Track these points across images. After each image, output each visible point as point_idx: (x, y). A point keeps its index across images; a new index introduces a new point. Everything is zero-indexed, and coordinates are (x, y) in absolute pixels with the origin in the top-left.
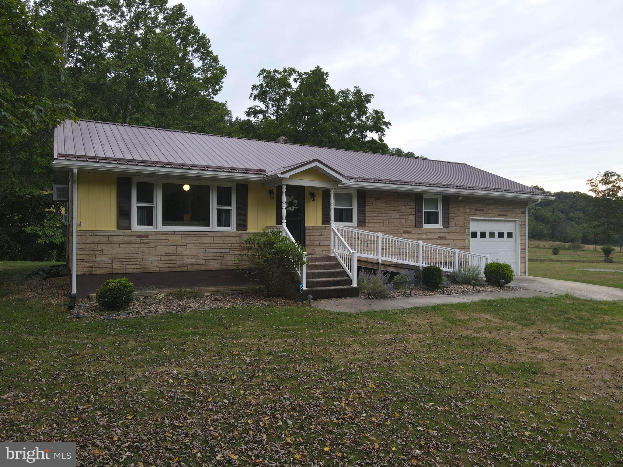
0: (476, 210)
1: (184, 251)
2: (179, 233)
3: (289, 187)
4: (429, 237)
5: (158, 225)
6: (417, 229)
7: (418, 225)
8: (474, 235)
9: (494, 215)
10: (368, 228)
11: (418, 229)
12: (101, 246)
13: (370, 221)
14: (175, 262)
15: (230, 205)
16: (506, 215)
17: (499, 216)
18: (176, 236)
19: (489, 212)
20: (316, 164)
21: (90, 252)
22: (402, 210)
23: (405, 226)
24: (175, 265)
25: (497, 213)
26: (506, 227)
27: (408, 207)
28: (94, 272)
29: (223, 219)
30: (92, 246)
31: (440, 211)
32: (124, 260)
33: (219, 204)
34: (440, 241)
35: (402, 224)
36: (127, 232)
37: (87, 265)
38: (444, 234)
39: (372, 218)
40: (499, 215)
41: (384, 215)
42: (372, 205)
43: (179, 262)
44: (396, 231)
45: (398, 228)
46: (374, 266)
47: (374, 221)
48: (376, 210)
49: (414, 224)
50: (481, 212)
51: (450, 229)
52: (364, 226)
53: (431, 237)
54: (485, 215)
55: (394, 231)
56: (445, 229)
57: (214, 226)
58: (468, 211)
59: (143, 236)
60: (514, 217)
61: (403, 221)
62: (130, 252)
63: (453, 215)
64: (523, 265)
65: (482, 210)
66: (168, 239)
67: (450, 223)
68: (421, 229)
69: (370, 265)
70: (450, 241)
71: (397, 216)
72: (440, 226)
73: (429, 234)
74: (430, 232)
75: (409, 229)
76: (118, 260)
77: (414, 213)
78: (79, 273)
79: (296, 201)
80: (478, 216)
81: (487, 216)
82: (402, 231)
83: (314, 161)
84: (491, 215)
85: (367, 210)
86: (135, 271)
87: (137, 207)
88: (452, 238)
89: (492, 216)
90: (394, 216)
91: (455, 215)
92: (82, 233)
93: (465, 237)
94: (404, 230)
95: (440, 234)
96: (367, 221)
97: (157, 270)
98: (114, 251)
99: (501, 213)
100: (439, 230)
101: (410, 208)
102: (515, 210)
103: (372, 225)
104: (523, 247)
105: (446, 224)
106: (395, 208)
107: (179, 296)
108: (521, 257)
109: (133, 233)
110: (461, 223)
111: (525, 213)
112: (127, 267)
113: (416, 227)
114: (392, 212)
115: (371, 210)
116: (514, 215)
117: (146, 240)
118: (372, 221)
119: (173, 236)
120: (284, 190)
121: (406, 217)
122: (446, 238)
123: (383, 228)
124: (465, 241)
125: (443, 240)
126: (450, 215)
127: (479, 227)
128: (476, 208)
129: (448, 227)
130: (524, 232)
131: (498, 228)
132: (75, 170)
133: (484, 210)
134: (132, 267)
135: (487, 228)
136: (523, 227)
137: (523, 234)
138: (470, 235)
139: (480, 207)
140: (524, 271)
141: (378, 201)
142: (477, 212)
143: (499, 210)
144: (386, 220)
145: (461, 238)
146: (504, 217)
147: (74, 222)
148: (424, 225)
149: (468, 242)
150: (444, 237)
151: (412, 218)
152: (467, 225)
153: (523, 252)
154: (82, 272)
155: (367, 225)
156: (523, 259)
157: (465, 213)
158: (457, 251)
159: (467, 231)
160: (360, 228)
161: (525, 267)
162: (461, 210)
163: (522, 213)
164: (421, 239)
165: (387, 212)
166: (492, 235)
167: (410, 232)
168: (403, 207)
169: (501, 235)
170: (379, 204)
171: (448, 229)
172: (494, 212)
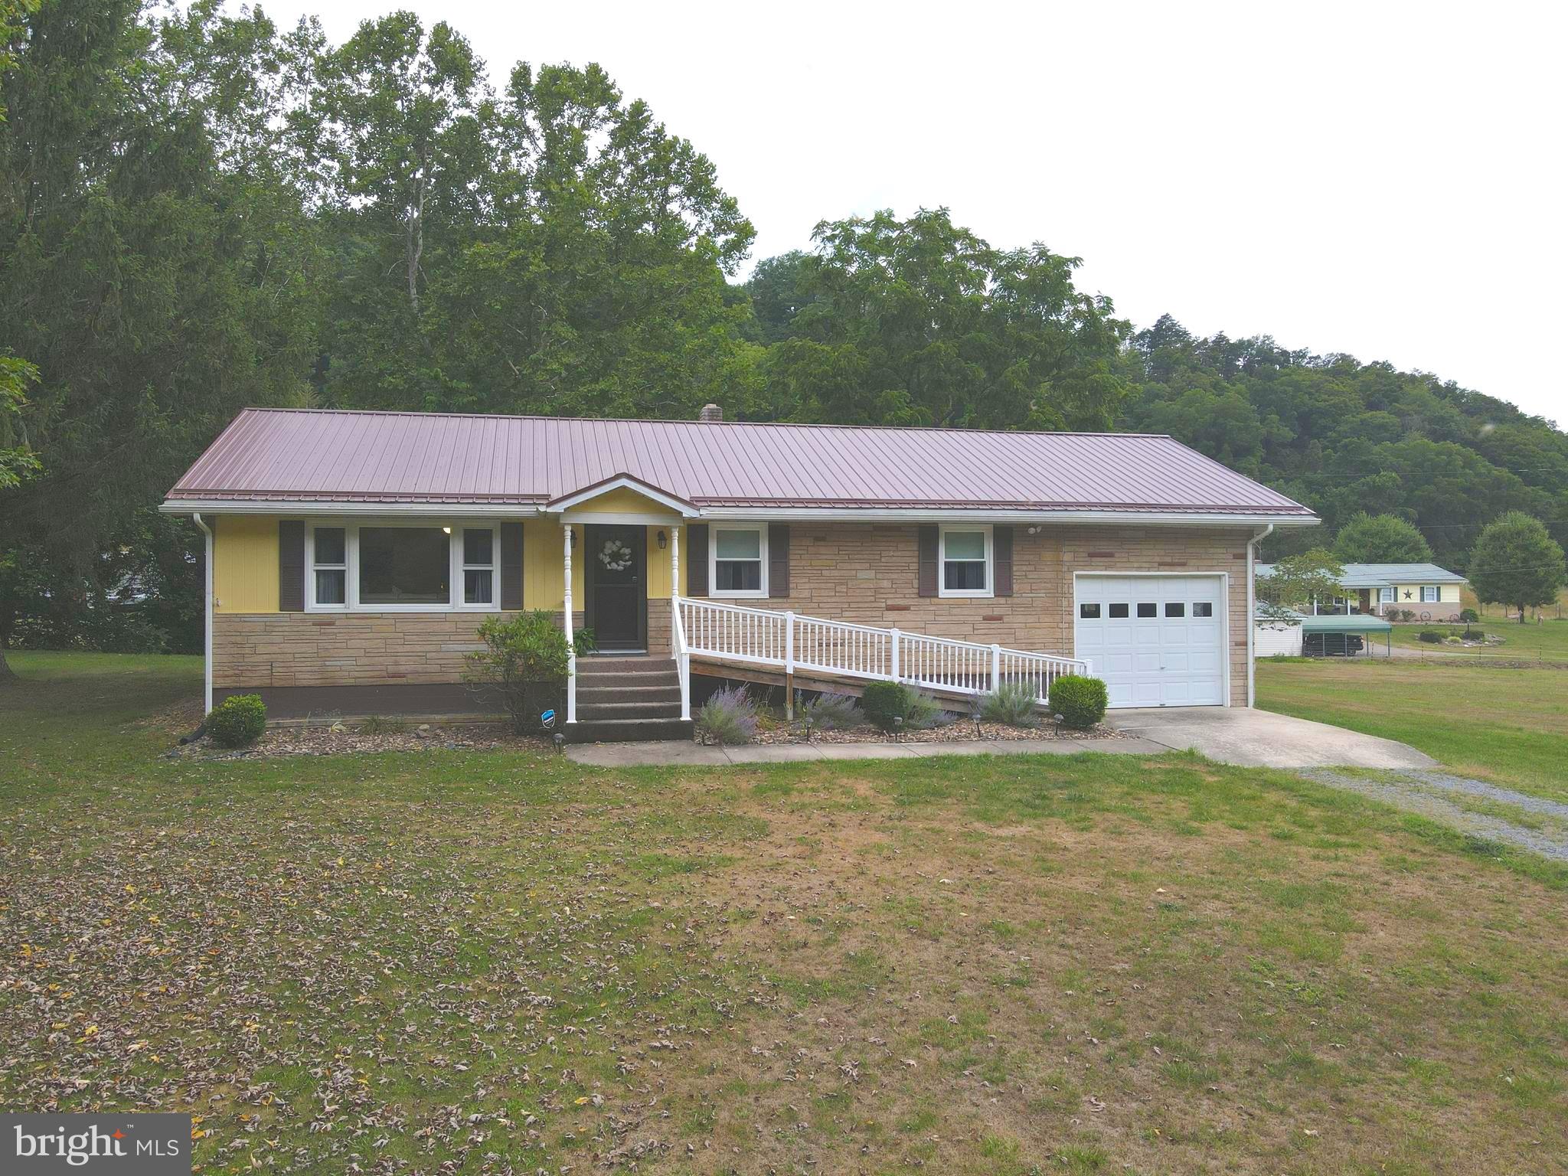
0: (1091, 555)
1: (400, 649)
2: (389, 616)
4: (954, 618)
5: (353, 604)
6: (921, 600)
7: (928, 590)
8: (1090, 611)
9: (1144, 565)
10: (796, 600)
11: (927, 601)
12: (253, 639)
13: (800, 587)
14: (384, 668)
15: (489, 561)
16: (1183, 565)
17: (1161, 568)
18: (385, 622)
19: (1132, 559)
20: (624, 482)
21: (235, 650)
22: (883, 560)
23: (891, 596)
24: (384, 674)
25: (1157, 559)
26: (1189, 593)
27: (899, 554)
28: (242, 685)
29: (477, 588)
30: (239, 639)
31: (989, 559)
32: (292, 664)
33: (467, 560)
34: (988, 626)
35: (882, 591)
36: (296, 615)
37: (231, 672)
38: (997, 612)
39: (806, 580)
40: (1161, 564)
41: (836, 573)
42: (804, 552)
43: (391, 669)
44: (866, 605)
45: (873, 599)
46: (775, 680)
47: (812, 586)
48: (815, 563)
49: (916, 591)
50: (1106, 559)
51: (1016, 601)
52: (787, 596)
53: (962, 618)
54: (1118, 565)
55: (860, 605)
56: (1002, 600)
57: (458, 600)
58: (1067, 557)
59: (325, 622)
60: (1211, 568)
61: (886, 584)
62: (303, 650)
63: (1024, 568)
64: (1241, 683)
65: (1111, 555)
66: (368, 627)
67: (1015, 587)
68: (934, 600)
69: (766, 677)
70: (1015, 626)
71: (871, 574)
72: (988, 592)
73: (955, 611)
74: (959, 606)
75: (900, 602)
76: (282, 665)
77: (914, 566)
78: (217, 686)
79: (627, 551)
80: (1096, 567)
81: (1124, 569)
82: (883, 605)
83: (617, 477)
84: (1136, 565)
85: (792, 563)
86: (312, 683)
87: (318, 572)
88: (1021, 619)
89: (1139, 568)
90: (861, 575)
91: (1032, 568)
92: (221, 619)
93: (1058, 618)
94: (889, 602)
95: (988, 612)
96: (791, 586)
97: (351, 682)
98: (275, 649)
99: (1168, 559)
100: (986, 601)
101: (907, 557)
102: (1212, 550)
103: (806, 594)
104: (1240, 639)
105: (1004, 588)
106: (866, 557)
107: (372, 729)
108: (1233, 664)
109: (307, 617)
110: (1049, 585)
111: (1244, 557)
112: (299, 676)
113: (920, 597)
114: (858, 566)
115: (803, 563)
116: (1207, 562)
117: (329, 629)
118: (807, 586)
119: (379, 622)
120: (567, 536)
121: (896, 576)
122: (1005, 620)
123: (833, 600)
124: (1060, 625)
125: (995, 624)
126: (1015, 568)
127: (1105, 594)
128: (1091, 549)
129: (1010, 596)
130: (1243, 603)
131: (1161, 594)
132: (197, 517)
133: (1117, 555)
134: (306, 677)
135: (1133, 594)
136: (1238, 590)
137: (1238, 609)
138: (1077, 611)
139: (1104, 548)
140: (1243, 697)
141: (822, 543)
142: (1094, 559)
143: (1162, 552)
144: (842, 584)
145: (1047, 620)
146: (1179, 568)
147: (209, 599)
148: (943, 592)
149: (1071, 627)
150: (999, 618)
151: (911, 578)
152: (1065, 590)
153: (1240, 650)
154: (223, 683)
155: (793, 593)
156: (1239, 668)
157: (1060, 563)
158: (996, 649)
159: (1065, 603)
160: (775, 600)
161: (1246, 686)
162: (1048, 556)
163: (1236, 557)
164: (935, 622)
165: (845, 565)
166: (1147, 610)
167: (906, 608)
168: (884, 553)
169: (1175, 610)
170: (823, 550)
171: (1010, 601)
172: (1147, 559)
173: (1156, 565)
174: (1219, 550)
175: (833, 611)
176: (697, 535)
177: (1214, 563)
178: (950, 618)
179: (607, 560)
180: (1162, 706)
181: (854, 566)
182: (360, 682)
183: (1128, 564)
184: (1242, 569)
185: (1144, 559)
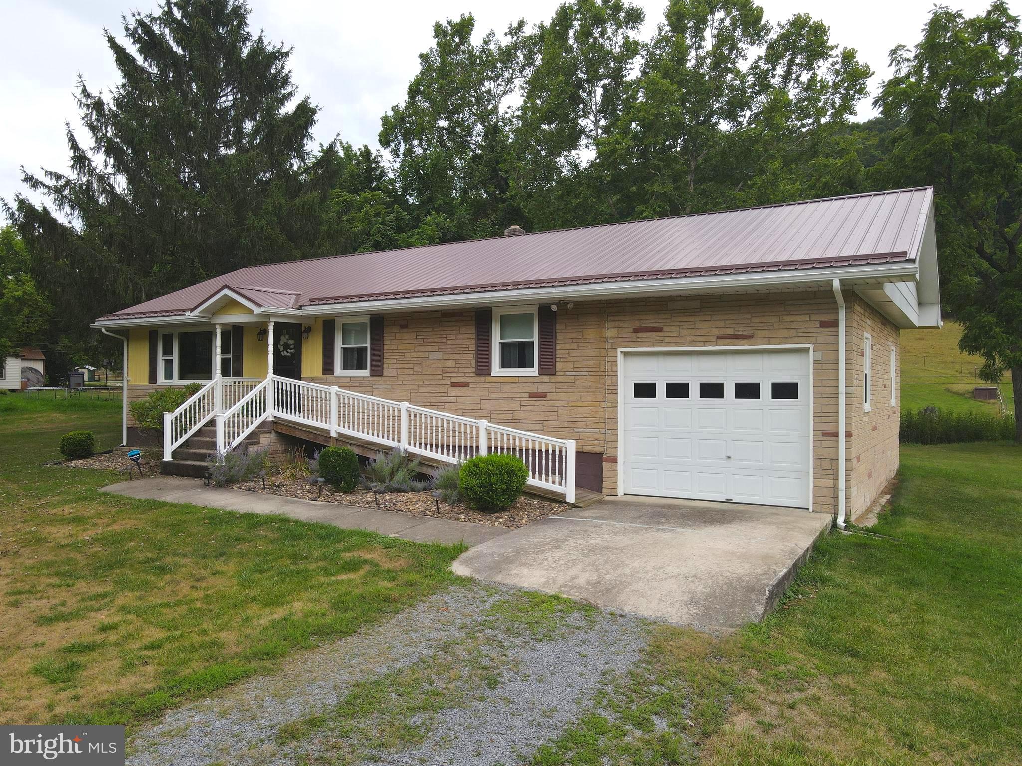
0: (636, 330)
4: (504, 395)
5: (176, 380)
6: (478, 378)
7: (483, 368)
8: (645, 390)
9: (698, 339)
10: (388, 378)
11: (482, 378)
13: (391, 366)
16: (750, 337)
17: (720, 341)
19: (685, 332)
20: (226, 291)
22: (449, 342)
23: (455, 374)
25: (716, 332)
26: (764, 371)
27: (461, 336)
29: (225, 370)
31: (535, 339)
34: (533, 403)
35: (448, 370)
36: (155, 386)
38: (542, 389)
39: (394, 361)
40: (720, 337)
41: (414, 355)
42: (394, 338)
44: (436, 382)
45: (440, 377)
47: (398, 366)
48: (400, 347)
49: (473, 370)
50: (654, 334)
51: (560, 379)
52: (382, 375)
53: (511, 395)
54: (667, 340)
55: (431, 382)
56: (546, 378)
58: (611, 333)
59: (164, 390)
61: (450, 363)
63: (568, 346)
64: (828, 483)
65: (660, 329)
67: (559, 366)
68: (488, 378)
70: (558, 403)
71: (439, 355)
72: (534, 371)
73: (505, 388)
74: (509, 384)
75: (461, 380)
77: (473, 347)
79: (291, 342)
80: (643, 343)
81: (677, 344)
82: (448, 382)
84: (688, 339)
85: (386, 347)
87: (163, 360)
88: (563, 397)
89: (693, 343)
90: (432, 356)
91: (574, 346)
92: (129, 387)
93: (600, 397)
94: (453, 380)
95: (534, 390)
96: (385, 366)
99: (730, 332)
100: (532, 380)
101: (466, 338)
102: (788, 318)
103: (394, 373)
104: (829, 428)
105: (548, 368)
106: (436, 340)
108: (817, 458)
109: (158, 387)
110: (591, 363)
111: (835, 324)
113: (477, 375)
114: (430, 348)
115: (393, 347)
116: (785, 333)
118: (395, 366)
120: (218, 331)
121: (458, 356)
122: (549, 398)
123: (414, 378)
124: (603, 404)
125: (540, 402)
126: (558, 347)
127: (660, 372)
128: (637, 324)
129: (554, 374)
130: (832, 382)
131: (728, 371)
132: (103, 330)
133: (665, 329)
135: (694, 372)
136: (826, 368)
137: (828, 390)
139: (650, 321)
140: (831, 501)
141: (405, 330)
142: (640, 334)
143: (722, 324)
144: (418, 364)
145: (589, 398)
146: (745, 341)
147: (125, 377)
148: (496, 369)
149: (614, 405)
150: (543, 396)
151: (471, 357)
152: (608, 367)
153: (828, 442)
154: (131, 425)
155: (386, 372)
156: (826, 464)
157: (601, 339)
158: (483, 424)
159: (608, 381)
160: (375, 378)
161: (836, 488)
162: (591, 333)
163: (824, 324)
164: (488, 399)
165: (422, 349)
166: (712, 390)
167: (465, 385)
168: (449, 337)
169: (748, 391)
170: (406, 336)
171: (553, 379)
172: (703, 332)
173: (714, 339)
174: (798, 318)
175: (411, 387)
176: (328, 325)
177: (793, 333)
178: (501, 395)
179: (282, 349)
180: (729, 501)
181: (426, 348)
183: (678, 339)
184: (832, 339)
185: (698, 332)
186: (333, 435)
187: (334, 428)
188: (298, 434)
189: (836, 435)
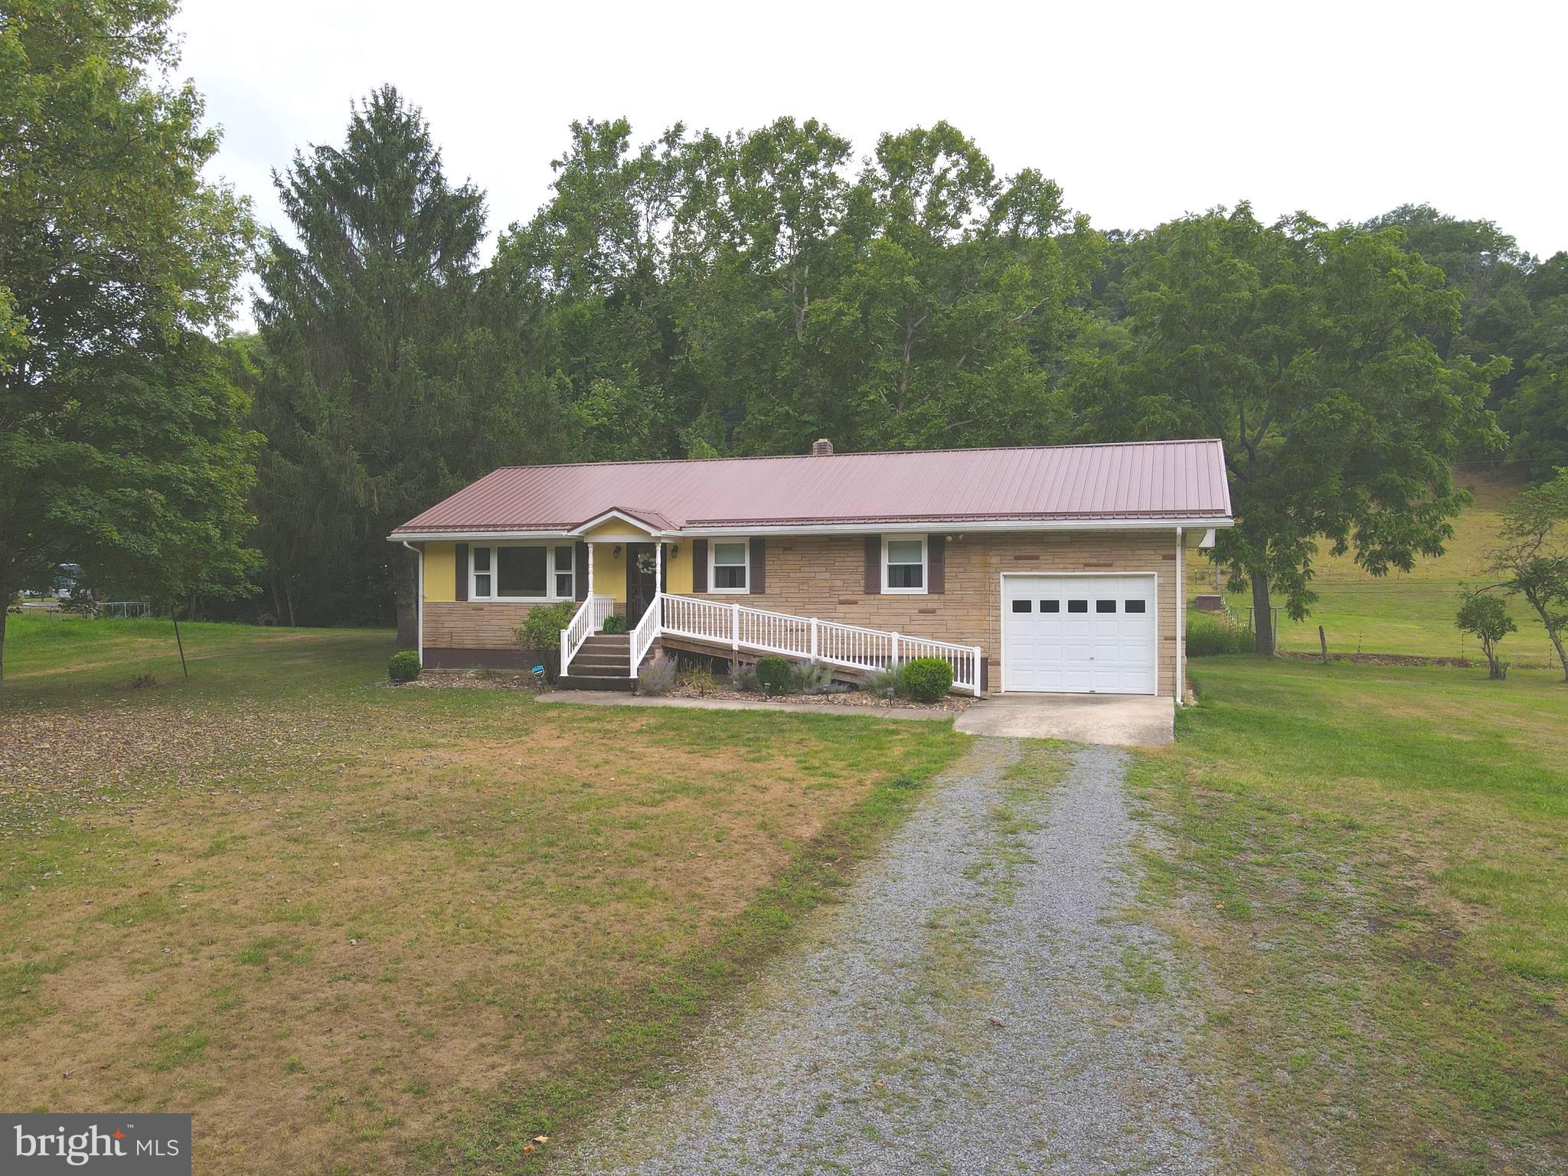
0: (1017, 558)
2: (515, 605)
3: (596, 546)
4: (894, 611)
5: (494, 597)
6: (867, 596)
7: (872, 587)
8: (1022, 606)
9: (1070, 566)
10: (771, 596)
11: (872, 597)
12: (443, 618)
13: (773, 585)
15: (570, 568)
16: (1110, 565)
17: (1086, 568)
18: (511, 608)
19: (1058, 561)
20: (615, 513)
21: (433, 625)
22: (836, 564)
23: (843, 593)
25: (1083, 561)
26: (1120, 591)
27: (849, 559)
28: (437, 647)
29: (563, 587)
30: (435, 618)
31: (925, 563)
32: (462, 635)
33: (557, 568)
34: (923, 618)
35: (836, 589)
36: (464, 603)
37: (431, 639)
38: (931, 606)
39: (777, 580)
40: (1087, 565)
41: (798, 575)
42: (776, 559)
44: (823, 600)
45: (827, 595)
47: (781, 585)
48: (784, 567)
49: (863, 589)
50: (1031, 562)
51: (948, 597)
52: (763, 593)
53: (900, 611)
54: (1043, 566)
55: (818, 600)
56: (936, 597)
57: (552, 596)
58: (995, 560)
59: (478, 608)
60: (1138, 568)
61: (839, 583)
62: (467, 626)
63: (955, 570)
64: (1170, 674)
65: (1037, 558)
66: (502, 611)
67: (947, 586)
68: (877, 596)
69: (720, 652)
70: (947, 618)
71: (827, 575)
72: (923, 590)
73: (896, 605)
74: (898, 601)
75: (850, 598)
76: (457, 635)
77: (861, 569)
78: (425, 647)
80: (1022, 568)
81: (1051, 569)
82: (836, 600)
83: (611, 510)
84: (1060, 566)
85: (767, 567)
86: (472, 647)
87: (476, 576)
88: (952, 612)
89: (1064, 569)
90: (819, 576)
91: (962, 570)
92: (427, 605)
93: (985, 612)
94: (841, 598)
95: (923, 606)
96: (766, 585)
97: (492, 647)
98: (452, 624)
99: (1094, 561)
100: (921, 598)
101: (855, 561)
102: (1138, 552)
103: (778, 591)
104: (1170, 634)
105: (936, 586)
106: (822, 562)
107: (487, 676)
108: (1161, 657)
109: (470, 604)
110: (977, 584)
111: (1174, 558)
112: (465, 642)
113: (867, 593)
114: (816, 569)
115: (775, 567)
116: (1137, 563)
117: (482, 613)
118: (778, 585)
119: (507, 608)
120: (591, 550)
121: (847, 577)
122: (938, 613)
123: (798, 596)
124: (988, 618)
125: (930, 617)
126: (946, 570)
127: (1036, 591)
128: (1018, 553)
129: (943, 593)
130: (1171, 601)
131: (1091, 591)
132: (405, 543)
133: (1041, 557)
134: (469, 644)
135: (1064, 592)
136: (1167, 590)
137: (1168, 606)
138: (1006, 606)
139: (1028, 551)
140: (1172, 687)
141: (789, 552)
142: (1020, 562)
143: (1088, 555)
144: (803, 583)
145: (975, 613)
146: (1106, 568)
147: (421, 593)
148: (885, 589)
149: (997, 619)
150: (933, 611)
151: (859, 578)
152: (992, 588)
153: (1169, 644)
154: (430, 645)
155: (768, 591)
156: (1168, 661)
157: (986, 565)
158: (895, 636)
159: (992, 599)
160: (755, 595)
161: (1174, 678)
162: (976, 559)
163: (1165, 557)
164: (878, 614)
165: (807, 569)
166: (1077, 606)
167: (855, 603)
168: (837, 559)
169: (1106, 606)
170: (790, 557)
171: (942, 597)
172: (1072, 561)
173: (1081, 566)
174: (1146, 552)
176: (700, 547)
177: (1142, 563)
178: (890, 611)
179: (641, 566)
180: (1092, 692)
181: (813, 569)
182: (497, 647)
183: (1052, 566)
184: (1172, 569)
185: (1069, 561)
186: (735, 648)
187: (736, 643)
188: (692, 649)
189: (1175, 639)
